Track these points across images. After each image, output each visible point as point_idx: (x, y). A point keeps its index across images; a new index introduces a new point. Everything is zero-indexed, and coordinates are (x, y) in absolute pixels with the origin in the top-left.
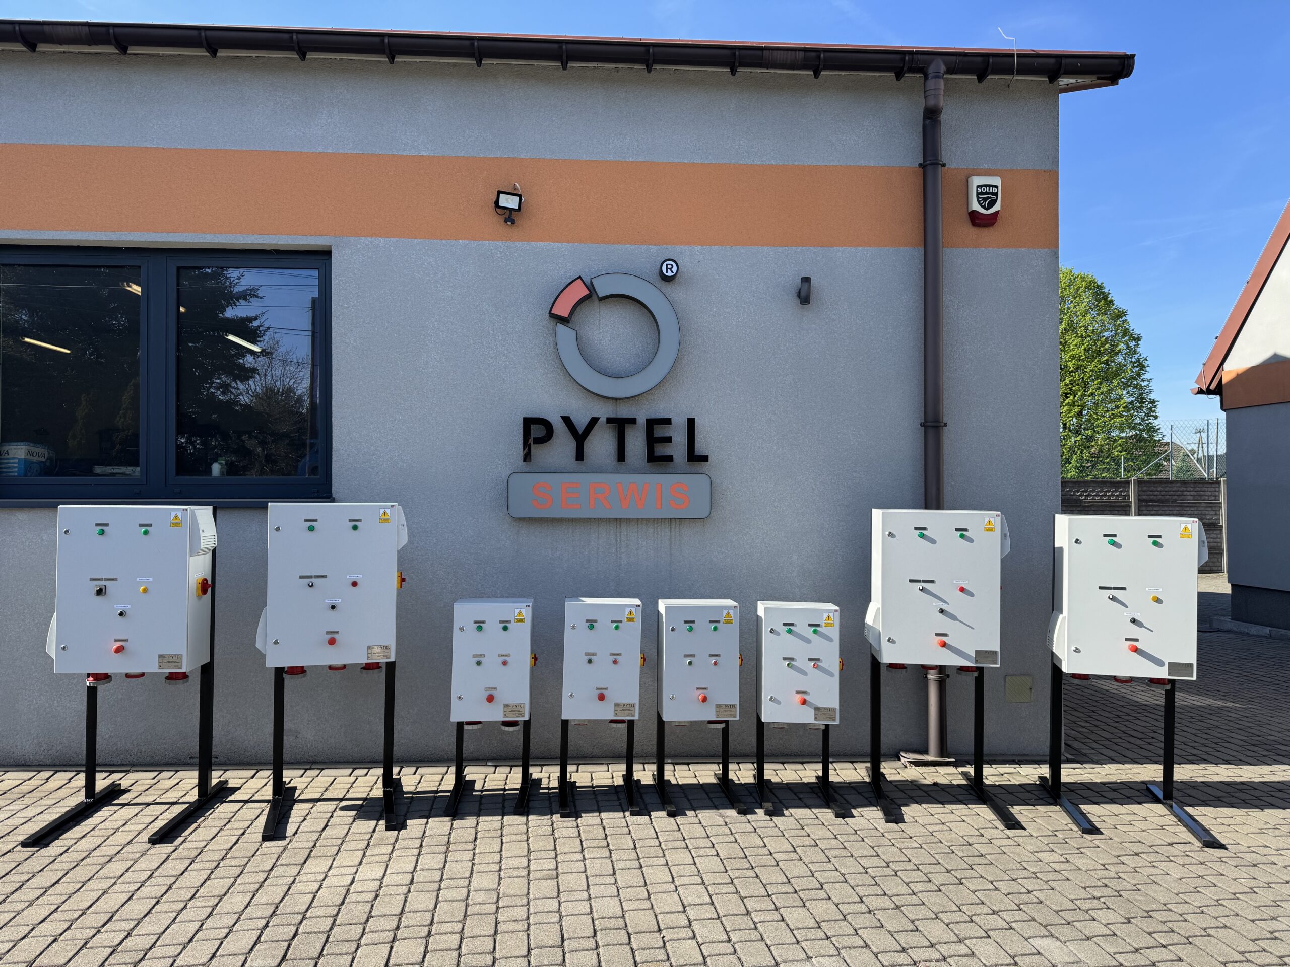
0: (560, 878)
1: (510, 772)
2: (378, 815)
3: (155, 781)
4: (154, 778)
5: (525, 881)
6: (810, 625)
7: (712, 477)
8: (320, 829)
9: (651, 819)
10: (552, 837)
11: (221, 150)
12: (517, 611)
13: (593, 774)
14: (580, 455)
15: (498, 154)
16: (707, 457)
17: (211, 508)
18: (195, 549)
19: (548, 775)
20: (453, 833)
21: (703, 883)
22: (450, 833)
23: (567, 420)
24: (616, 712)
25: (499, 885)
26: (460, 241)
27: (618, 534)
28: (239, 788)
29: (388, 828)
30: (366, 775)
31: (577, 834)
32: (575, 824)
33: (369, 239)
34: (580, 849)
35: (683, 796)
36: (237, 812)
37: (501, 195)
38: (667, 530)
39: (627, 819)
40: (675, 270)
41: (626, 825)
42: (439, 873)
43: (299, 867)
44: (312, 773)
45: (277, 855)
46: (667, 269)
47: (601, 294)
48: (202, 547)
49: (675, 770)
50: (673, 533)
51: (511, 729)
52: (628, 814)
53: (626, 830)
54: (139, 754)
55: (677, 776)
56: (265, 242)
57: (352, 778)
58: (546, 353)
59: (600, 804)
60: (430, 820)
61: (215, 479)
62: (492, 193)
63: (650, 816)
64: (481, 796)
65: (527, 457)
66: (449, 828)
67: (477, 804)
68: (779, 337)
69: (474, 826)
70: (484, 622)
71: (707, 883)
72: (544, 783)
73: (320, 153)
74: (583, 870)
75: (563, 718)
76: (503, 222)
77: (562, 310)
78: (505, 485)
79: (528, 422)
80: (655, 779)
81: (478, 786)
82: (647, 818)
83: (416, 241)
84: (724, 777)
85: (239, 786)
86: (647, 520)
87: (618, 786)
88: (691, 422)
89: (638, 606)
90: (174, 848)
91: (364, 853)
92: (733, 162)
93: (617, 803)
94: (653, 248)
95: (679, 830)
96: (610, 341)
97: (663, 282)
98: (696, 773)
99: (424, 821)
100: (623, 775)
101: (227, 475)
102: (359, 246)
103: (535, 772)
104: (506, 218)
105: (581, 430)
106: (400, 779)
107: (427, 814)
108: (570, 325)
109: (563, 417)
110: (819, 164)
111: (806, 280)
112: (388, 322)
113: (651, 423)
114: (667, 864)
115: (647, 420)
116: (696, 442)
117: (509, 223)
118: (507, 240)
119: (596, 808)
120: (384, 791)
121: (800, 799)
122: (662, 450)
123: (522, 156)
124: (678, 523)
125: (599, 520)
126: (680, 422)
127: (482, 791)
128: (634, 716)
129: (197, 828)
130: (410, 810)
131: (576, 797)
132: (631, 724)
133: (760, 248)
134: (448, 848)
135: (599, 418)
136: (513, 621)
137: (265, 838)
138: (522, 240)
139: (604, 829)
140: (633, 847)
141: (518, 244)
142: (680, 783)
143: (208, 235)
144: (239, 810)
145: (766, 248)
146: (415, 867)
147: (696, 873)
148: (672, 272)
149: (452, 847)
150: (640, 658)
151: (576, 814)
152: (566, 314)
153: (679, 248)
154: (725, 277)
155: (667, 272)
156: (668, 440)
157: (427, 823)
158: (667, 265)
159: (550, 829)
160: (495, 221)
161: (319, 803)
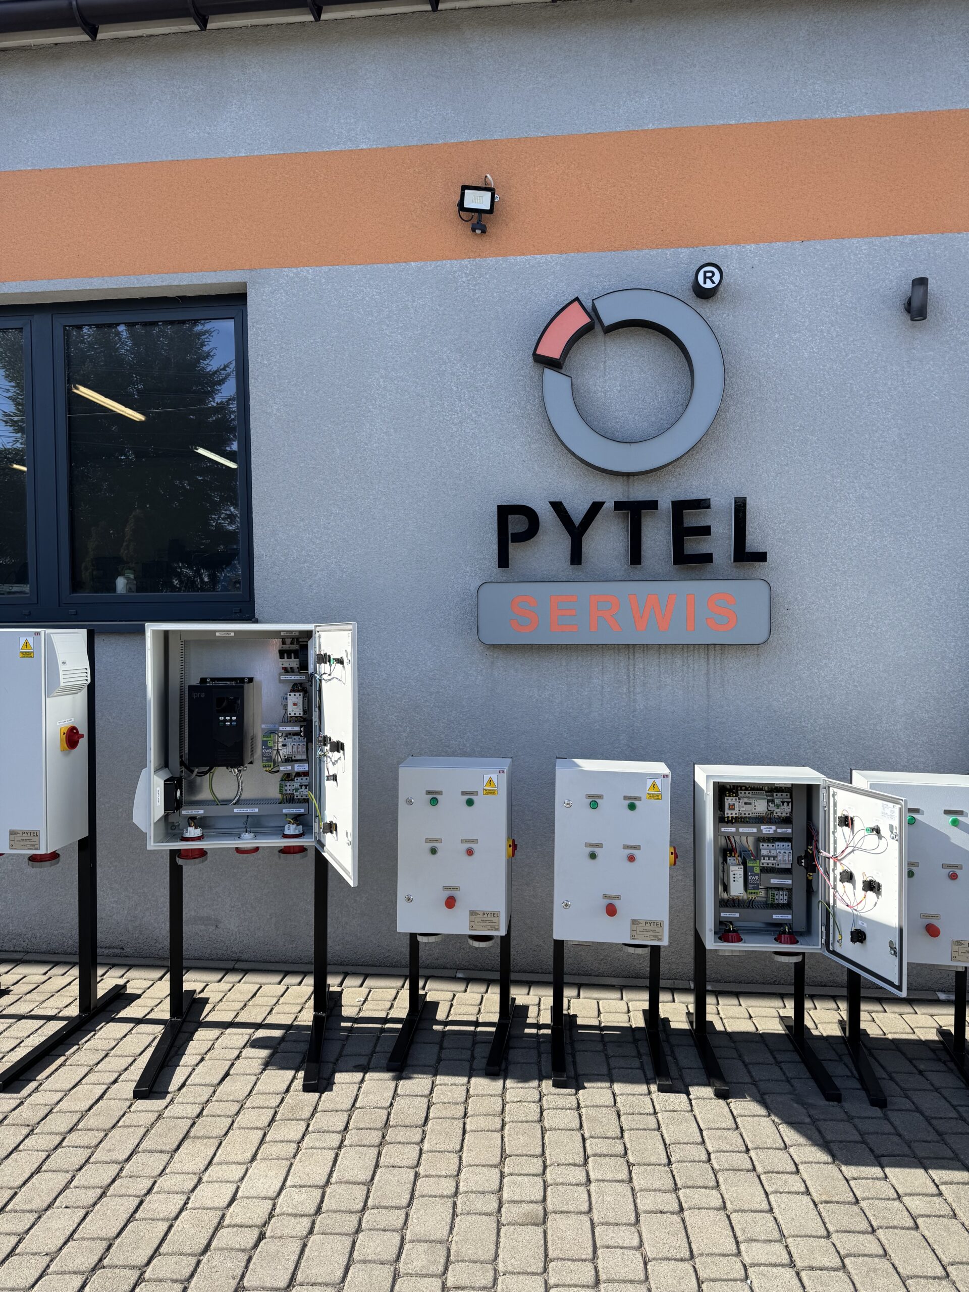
0: (549, 1223)
1: (487, 991)
2: (298, 1059)
3: (46, 977)
4: (45, 974)
5: (491, 1222)
6: (947, 812)
7: (771, 585)
8: (216, 1082)
9: (690, 1100)
10: (538, 1126)
11: (108, 166)
12: (487, 778)
13: (601, 1003)
14: (576, 557)
15: (463, 138)
16: (765, 554)
17: (85, 631)
18: (52, 687)
19: (537, 1001)
20: (395, 1105)
21: (792, 1264)
22: (391, 1105)
23: (558, 507)
24: (634, 933)
25: (451, 1232)
26: (413, 264)
27: (631, 667)
28: (138, 996)
29: (307, 1088)
30: (300, 983)
31: (576, 1123)
32: (572, 1101)
33: (294, 270)
34: (580, 1159)
35: (735, 1055)
36: (121, 1039)
37: (467, 192)
38: (703, 662)
39: (654, 1096)
40: (716, 278)
41: (652, 1111)
42: (361, 1191)
43: (166, 1157)
44: (232, 978)
45: (145, 1130)
46: (705, 278)
47: (607, 321)
48: (62, 684)
49: (718, 1004)
50: (712, 666)
51: (482, 945)
52: (654, 1088)
53: (651, 1122)
54: (33, 940)
55: (722, 1015)
56: (164, 284)
57: (282, 988)
58: (529, 414)
59: (613, 1062)
60: (368, 1075)
61: (121, 596)
62: (455, 192)
63: (688, 1094)
64: (444, 1034)
65: (503, 561)
66: (391, 1094)
67: (436, 1048)
68: (876, 372)
69: (427, 1092)
70: (440, 793)
71: (799, 1264)
72: (532, 1012)
73: (230, 158)
74: (585, 1207)
75: (556, 937)
76: (470, 232)
77: (552, 348)
78: (475, 600)
79: (505, 512)
80: (691, 1023)
81: (441, 1015)
82: (683, 1096)
83: (354, 268)
84: (796, 1027)
85: (139, 992)
86: (674, 646)
87: (638, 1029)
88: (741, 507)
89: (665, 776)
90: (18, 1101)
91: (264, 1135)
92: (804, 116)
93: (636, 1063)
94: (684, 252)
95: (737, 1128)
96: (619, 392)
97: (699, 300)
98: (750, 1010)
99: (359, 1075)
100: (644, 1011)
101: (137, 592)
102: (281, 281)
103: (520, 996)
104: (473, 224)
105: (577, 519)
106: (341, 993)
107: (363, 1061)
108: (563, 371)
109: (553, 504)
110: (938, 108)
111: (921, 282)
112: (320, 382)
113: (680, 507)
114: (725, 1207)
115: (673, 502)
116: (747, 533)
117: (478, 232)
118: (475, 258)
119: (604, 1070)
120: (315, 1017)
121: (921, 1072)
122: (694, 546)
123: (496, 137)
124: (719, 652)
125: (603, 648)
126: (722, 503)
127: (446, 1023)
128: (661, 940)
129: (61, 1065)
130: (344, 1053)
131: (578, 1046)
132: (655, 951)
133: (846, 242)
134: (384, 1137)
135: (603, 503)
136: (480, 793)
137: (138, 1095)
138: (496, 255)
139: (619, 1116)
140: (665, 1161)
141: (491, 261)
142: (729, 1030)
143: (96, 279)
144: (125, 1036)
145: (855, 241)
146: (330, 1175)
147: (777, 1235)
148: (713, 282)
149: (391, 1135)
150: (669, 853)
151: (577, 1081)
152: (556, 354)
153: (721, 249)
154: (792, 286)
155: (705, 283)
156: (706, 531)
157: (362, 1081)
158: (705, 272)
159: (535, 1108)
160: (458, 231)
161: (229, 1031)
